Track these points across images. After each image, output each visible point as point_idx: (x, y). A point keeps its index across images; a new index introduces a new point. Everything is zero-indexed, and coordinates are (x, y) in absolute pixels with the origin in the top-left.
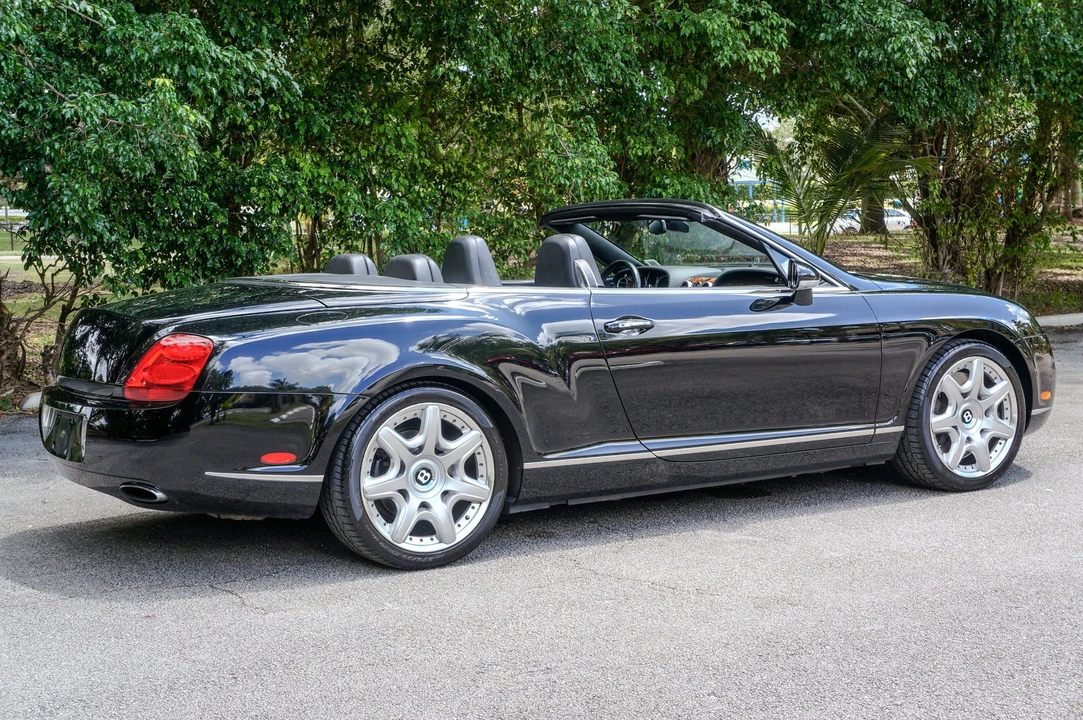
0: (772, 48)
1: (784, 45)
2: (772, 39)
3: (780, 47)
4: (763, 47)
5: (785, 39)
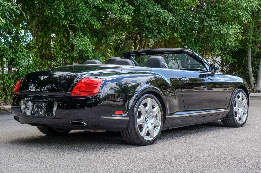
0: (129, 14)
1: (133, 14)
2: (129, 12)
3: (131, 14)
5: (133, 12)
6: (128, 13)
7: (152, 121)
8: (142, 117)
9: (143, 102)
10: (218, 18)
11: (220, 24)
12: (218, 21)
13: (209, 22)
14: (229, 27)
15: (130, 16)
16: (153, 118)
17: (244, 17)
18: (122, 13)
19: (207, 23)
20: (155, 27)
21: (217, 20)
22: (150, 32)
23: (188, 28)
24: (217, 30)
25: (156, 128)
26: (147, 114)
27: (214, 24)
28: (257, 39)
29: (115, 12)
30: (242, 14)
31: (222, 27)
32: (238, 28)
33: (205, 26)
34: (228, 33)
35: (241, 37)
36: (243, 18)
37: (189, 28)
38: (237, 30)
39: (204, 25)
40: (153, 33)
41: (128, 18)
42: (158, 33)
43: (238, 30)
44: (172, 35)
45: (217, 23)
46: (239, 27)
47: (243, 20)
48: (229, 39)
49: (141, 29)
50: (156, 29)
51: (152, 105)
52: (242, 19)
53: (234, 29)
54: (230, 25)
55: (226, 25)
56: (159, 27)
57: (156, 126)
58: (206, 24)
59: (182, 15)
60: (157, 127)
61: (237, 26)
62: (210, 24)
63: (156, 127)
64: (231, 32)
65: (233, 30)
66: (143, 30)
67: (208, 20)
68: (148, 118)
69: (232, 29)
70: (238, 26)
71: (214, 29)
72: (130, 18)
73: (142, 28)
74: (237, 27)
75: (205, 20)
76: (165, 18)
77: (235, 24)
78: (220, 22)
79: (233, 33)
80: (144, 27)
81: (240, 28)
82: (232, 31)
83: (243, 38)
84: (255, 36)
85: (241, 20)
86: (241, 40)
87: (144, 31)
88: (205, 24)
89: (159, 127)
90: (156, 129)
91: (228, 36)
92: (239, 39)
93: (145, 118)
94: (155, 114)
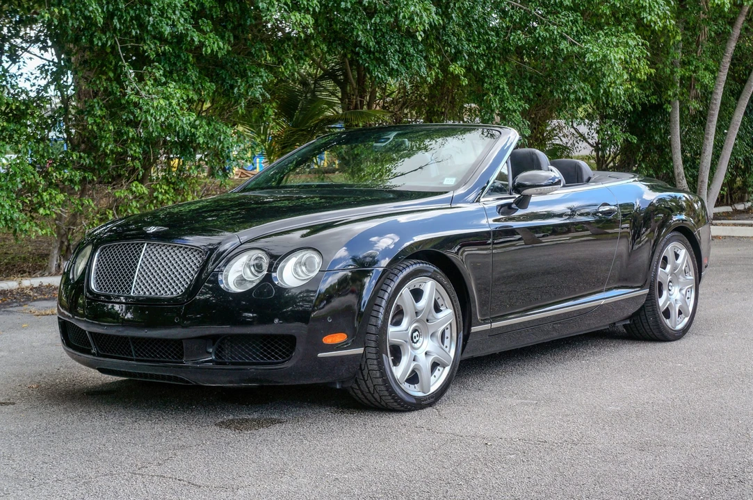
0: (307, 11)
4: (299, 11)
5: (319, 4)
6: (304, 7)
10: (577, 15)
11: (585, 34)
12: (577, 22)
13: (551, 27)
14: (609, 42)
15: (309, 16)
17: (653, 10)
18: (286, 7)
19: (546, 30)
20: (391, 44)
21: (575, 22)
22: (378, 60)
23: (492, 45)
24: (576, 49)
27: (566, 33)
28: (694, 72)
29: (265, 5)
30: (649, 4)
31: (590, 42)
32: (636, 43)
33: (540, 39)
34: (605, 60)
35: (645, 70)
36: (653, 14)
37: (494, 45)
38: (633, 51)
39: (537, 35)
40: (386, 64)
41: (304, 22)
42: (402, 61)
43: (635, 51)
44: (444, 68)
45: (574, 29)
46: (637, 40)
47: (651, 20)
48: (609, 76)
49: (352, 51)
50: (396, 50)
52: (649, 18)
53: (625, 47)
54: (612, 35)
55: (601, 36)
56: (404, 45)
58: (542, 34)
59: (472, 8)
61: (634, 40)
62: (553, 32)
64: (613, 58)
65: (620, 52)
66: (358, 54)
67: (550, 22)
69: (617, 46)
70: (635, 38)
71: (567, 48)
72: (309, 20)
73: (353, 49)
74: (632, 43)
75: (541, 20)
76: (412, 20)
77: (627, 31)
78: (585, 27)
79: (620, 58)
80: (361, 47)
81: (640, 44)
82: (618, 53)
83: (651, 74)
84: (689, 63)
85: (645, 20)
86: (646, 77)
87: (361, 58)
88: (539, 34)
91: (605, 69)
92: (638, 75)
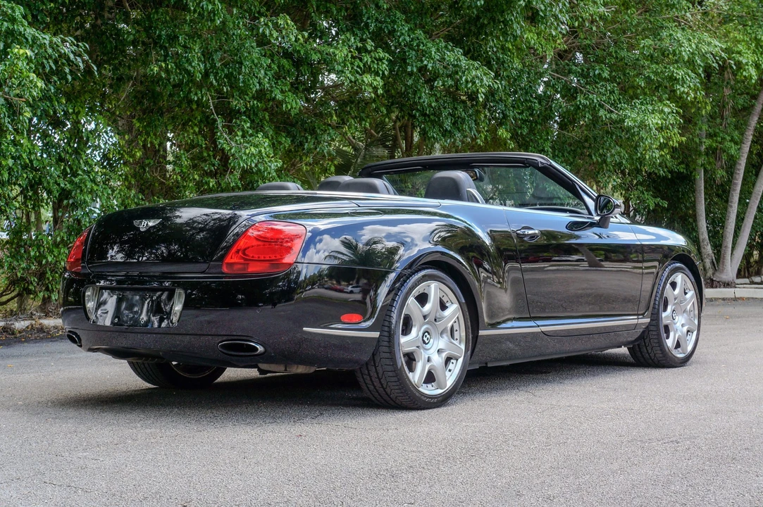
0: (377, 74)
1: (386, 73)
2: (378, 68)
3: (383, 73)
4: (372, 73)
5: (387, 68)
6: (375, 70)
7: (442, 342)
8: (414, 331)
9: (416, 292)
10: (614, 86)
11: (621, 102)
13: (591, 96)
14: (645, 110)
15: (379, 78)
16: (444, 336)
17: (685, 83)
18: (359, 70)
19: (586, 99)
20: (445, 108)
21: (612, 92)
22: (433, 122)
23: (534, 112)
24: (614, 116)
25: (453, 363)
26: (427, 323)
27: (604, 101)
28: (720, 143)
29: (340, 67)
31: (626, 109)
32: (670, 110)
33: (581, 106)
34: (642, 125)
35: (677, 139)
37: (537, 112)
38: (668, 117)
40: (441, 126)
41: (375, 83)
42: (455, 124)
43: (670, 117)
44: (492, 131)
45: (612, 98)
46: (671, 108)
48: (646, 139)
49: (409, 114)
50: (450, 114)
51: (441, 300)
52: (682, 89)
53: (660, 114)
54: (647, 104)
55: (637, 105)
56: (456, 109)
57: (452, 358)
58: (582, 101)
59: (520, 77)
60: (454, 361)
61: (669, 108)
62: (593, 101)
63: (452, 361)
64: (651, 123)
65: (656, 118)
66: (414, 117)
67: (589, 91)
68: (429, 334)
69: (654, 113)
70: (669, 106)
71: (605, 115)
72: (379, 82)
73: (410, 112)
74: (666, 110)
75: (581, 90)
76: (474, 83)
77: (661, 101)
78: (621, 96)
79: (657, 123)
80: (418, 110)
81: (675, 111)
82: (655, 118)
83: (682, 141)
84: (715, 135)
86: (677, 145)
87: (418, 120)
88: (580, 102)
89: (461, 360)
90: (451, 366)
91: (643, 134)
92: (671, 143)
93: (421, 334)
94: (450, 325)
